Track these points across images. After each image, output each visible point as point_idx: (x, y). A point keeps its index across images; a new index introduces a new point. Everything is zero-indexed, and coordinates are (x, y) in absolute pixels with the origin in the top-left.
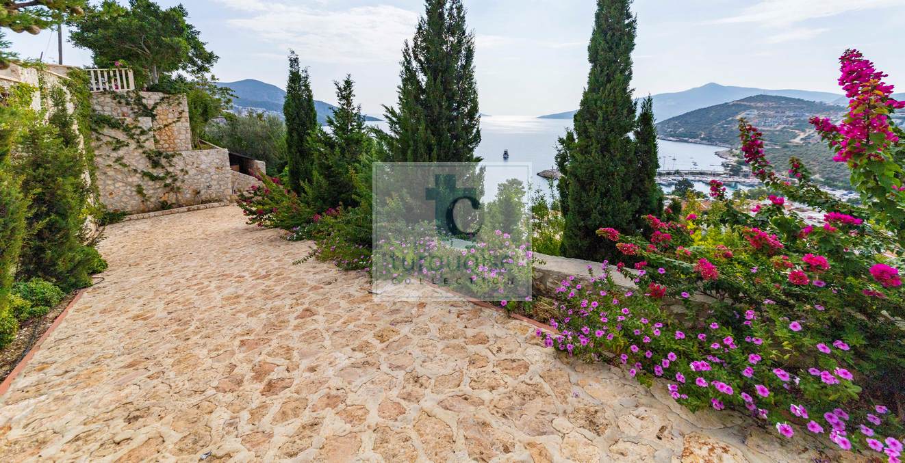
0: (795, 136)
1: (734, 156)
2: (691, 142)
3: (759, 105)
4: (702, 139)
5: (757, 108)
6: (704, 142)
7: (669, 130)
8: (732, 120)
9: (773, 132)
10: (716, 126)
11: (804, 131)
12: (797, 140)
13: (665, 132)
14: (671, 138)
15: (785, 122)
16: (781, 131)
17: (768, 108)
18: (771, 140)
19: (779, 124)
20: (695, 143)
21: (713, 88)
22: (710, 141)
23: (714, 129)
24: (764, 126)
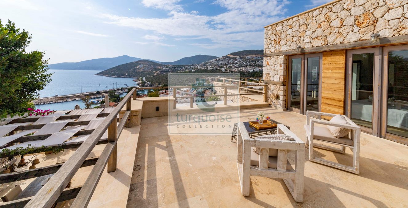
0: (155, 73)
1: (140, 81)
2: (122, 77)
3: (143, 63)
4: (127, 76)
5: (143, 64)
6: (127, 77)
7: (112, 73)
8: (136, 68)
9: (149, 72)
10: (131, 70)
11: (156, 71)
12: (155, 74)
13: (111, 73)
14: (114, 76)
15: (151, 69)
16: (151, 71)
17: (146, 64)
18: (149, 75)
19: (150, 69)
20: (124, 77)
21: (126, 57)
22: (130, 76)
23: (130, 71)
24: (146, 70)
